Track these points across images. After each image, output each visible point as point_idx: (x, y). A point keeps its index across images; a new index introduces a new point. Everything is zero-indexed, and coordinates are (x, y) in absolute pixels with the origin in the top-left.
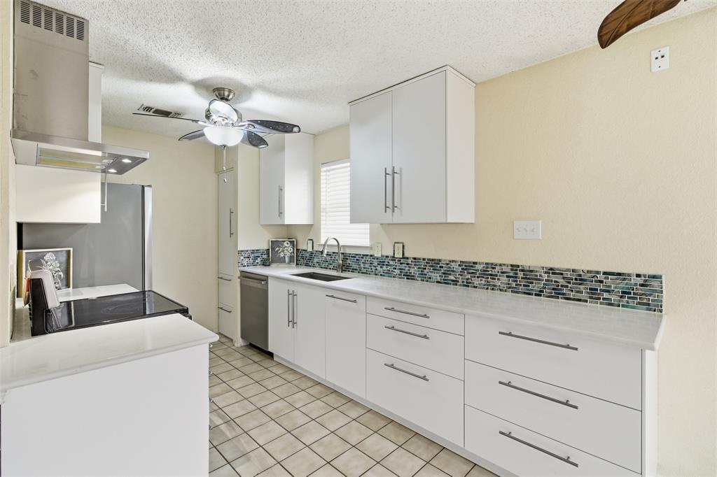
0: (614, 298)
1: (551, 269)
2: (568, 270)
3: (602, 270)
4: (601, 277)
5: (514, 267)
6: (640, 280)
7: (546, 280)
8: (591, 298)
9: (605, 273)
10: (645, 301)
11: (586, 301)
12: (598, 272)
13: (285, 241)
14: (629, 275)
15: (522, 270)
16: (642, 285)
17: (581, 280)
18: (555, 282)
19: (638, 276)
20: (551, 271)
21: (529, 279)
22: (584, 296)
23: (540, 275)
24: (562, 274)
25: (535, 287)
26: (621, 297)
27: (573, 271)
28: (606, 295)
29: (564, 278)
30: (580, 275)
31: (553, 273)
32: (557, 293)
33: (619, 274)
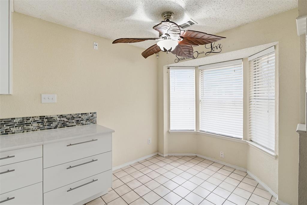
0: (84, 122)
1: (61, 115)
2: (68, 115)
4: (80, 116)
5: (42, 118)
6: (91, 115)
7: (59, 121)
8: (77, 124)
9: (81, 114)
10: (92, 121)
11: (75, 126)
12: (79, 114)
14: (88, 113)
15: (46, 118)
16: (92, 116)
17: (73, 118)
18: (63, 120)
19: (91, 113)
20: (62, 116)
21: (50, 122)
22: (75, 124)
23: (56, 119)
24: (66, 117)
25: (54, 124)
26: (86, 121)
27: (71, 115)
28: (82, 122)
29: (67, 118)
30: (73, 116)
31: (62, 117)
32: (64, 125)
33: (86, 114)
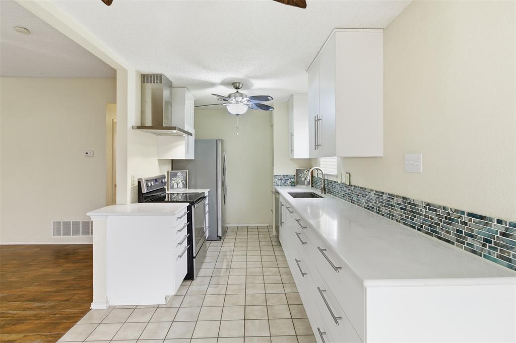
0: (477, 245)
1: (428, 205)
2: (440, 207)
3: (467, 210)
4: (465, 218)
5: (404, 199)
6: (501, 228)
7: (425, 216)
8: (458, 241)
9: (469, 214)
10: (506, 255)
11: (453, 244)
12: (463, 213)
13: (304, 170)
14: (491, 220)
15: (409, 203)
16: (503, 234)
17: (450, 219)
18: (431, 218)
19: (499, 222)
21: (414, 212)
22: (452, 237)
23: (421, 210)
24: (435, 211)
25: (418, 221)
26: (484, 245)
27: (444, 208)
28: (469, 240)
29: (437, 215)
30: (449, 214)
31: (430, 209)
32: (432, 230)
33: (482, 217)
